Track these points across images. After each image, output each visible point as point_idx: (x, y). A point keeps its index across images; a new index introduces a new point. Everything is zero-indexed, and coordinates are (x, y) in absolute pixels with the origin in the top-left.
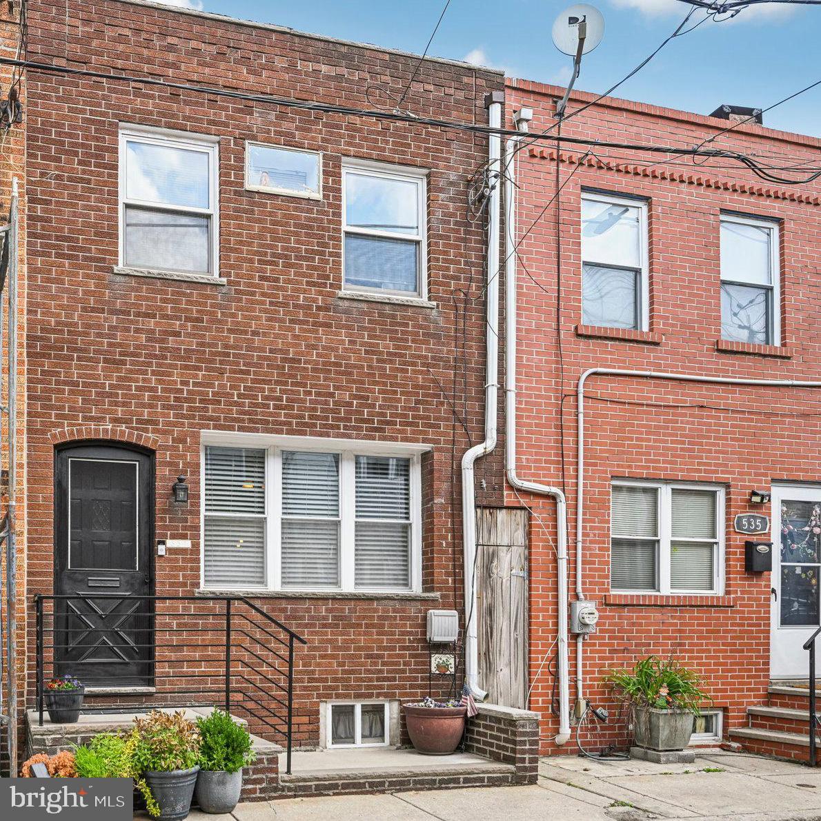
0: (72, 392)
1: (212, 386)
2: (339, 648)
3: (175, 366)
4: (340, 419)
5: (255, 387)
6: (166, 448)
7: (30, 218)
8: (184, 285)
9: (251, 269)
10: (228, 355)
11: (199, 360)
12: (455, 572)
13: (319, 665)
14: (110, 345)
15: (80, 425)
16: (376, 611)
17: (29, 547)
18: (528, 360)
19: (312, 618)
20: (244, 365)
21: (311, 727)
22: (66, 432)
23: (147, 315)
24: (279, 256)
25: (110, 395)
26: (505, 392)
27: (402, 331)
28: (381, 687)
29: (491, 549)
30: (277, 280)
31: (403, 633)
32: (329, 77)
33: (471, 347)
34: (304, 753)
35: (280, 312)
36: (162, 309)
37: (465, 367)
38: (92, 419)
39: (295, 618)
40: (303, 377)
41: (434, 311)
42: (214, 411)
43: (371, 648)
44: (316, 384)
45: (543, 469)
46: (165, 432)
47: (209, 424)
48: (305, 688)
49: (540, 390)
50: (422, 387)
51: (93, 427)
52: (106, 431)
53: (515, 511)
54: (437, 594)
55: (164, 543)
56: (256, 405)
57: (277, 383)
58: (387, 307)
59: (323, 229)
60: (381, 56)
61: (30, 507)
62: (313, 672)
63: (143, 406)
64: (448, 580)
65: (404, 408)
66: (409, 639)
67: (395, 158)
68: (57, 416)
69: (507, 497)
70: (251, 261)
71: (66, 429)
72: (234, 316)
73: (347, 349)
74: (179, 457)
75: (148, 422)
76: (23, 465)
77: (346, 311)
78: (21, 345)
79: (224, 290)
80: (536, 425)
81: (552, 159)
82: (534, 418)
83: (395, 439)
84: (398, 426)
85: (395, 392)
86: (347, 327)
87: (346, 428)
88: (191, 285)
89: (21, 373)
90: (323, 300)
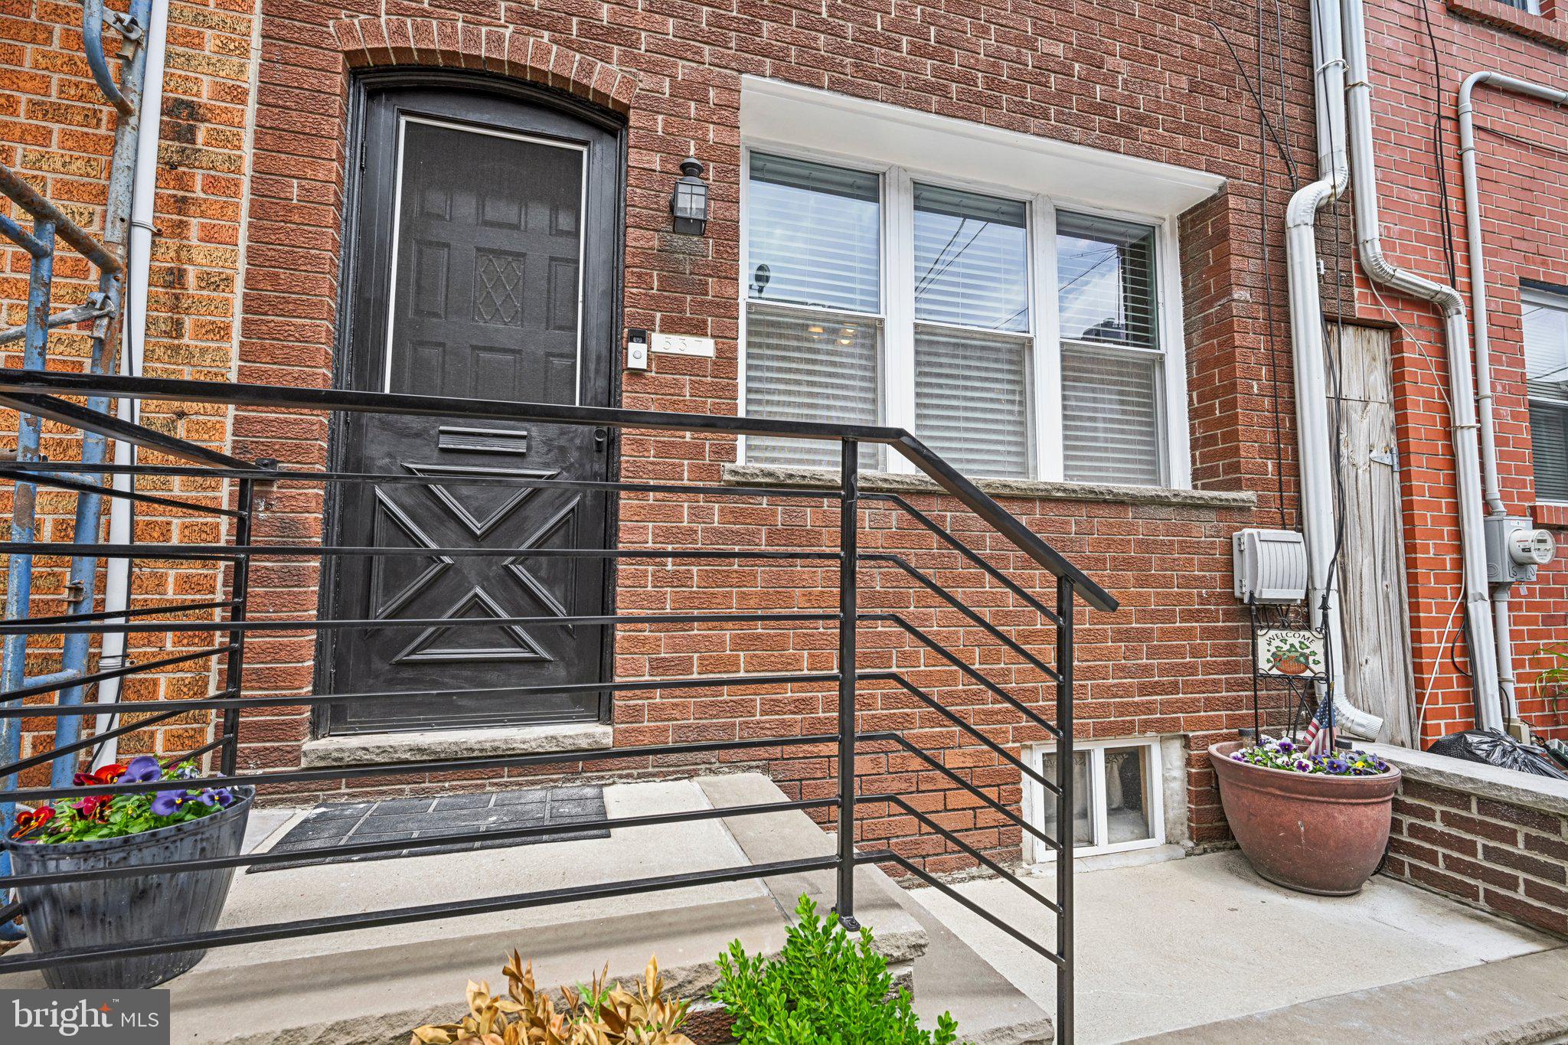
4: (1048, 97)
6: (656, 105)
12: (1278, 449)
16: (1132, 529)
19: (997, 543)
22: (384, 25)
26: (1350, 90)
28: (1148, 708)
31: (1187, 582)
42: (774, 34)
43: (1126, 616)
44: (998, 14)
45: (1414, 250)
46: (652, 66)
47: (761, 65)
49: (1398, 100)
50: (1201, 59)
51: (459, 23)
54: (1247, 495)
55: (643, 338)
56: (873, 38)
62: (1006, 675)
64: (1266, 465)
65: (1170, 95)
66: (1200, 595)
69: (1359, 300)
74: (687, 130)
75: (608, 35)
76: (246, 92)
80: (1397, 165)
82: (1393, 151)
83: (1158, 157)
84: (1161, 130)
85: (1153, 60)
87: (1060, 117)
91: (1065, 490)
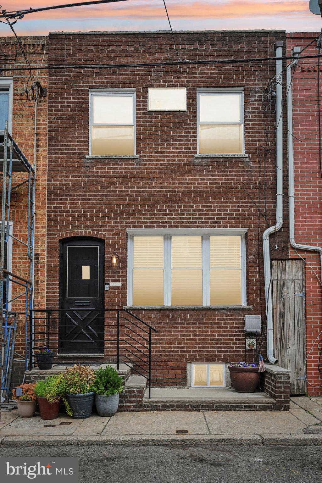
0: (66, 215)
1: (132, 207)
2: (197, 335)
3: (114, 199)
4: (196, 219)
5: (153, 206)
6: (110, 238)
7: (49, 138)
8: (118, 160)
9: (151, 149)
10: (139, 191)
11: (125, 195)
12: (261, 295)
14: (84, 192)
15: (70, 230)
18: (302, 179)
19: (182, 320)
20: (147, 196)
21: (182, 376)
22: (64, 234)
23: (101, 176)
24: (165, 141)
25: (84, 215)
26: (289, 198)
27: (229, 171)
28: (220, 356)
29: (282, 282)
31: (231, 328)
32: (190, 51)
33: (268, 175)
34: (178, 389)
35: (165, 168)
36: (108, 173)
37: (265, 186)
38: (76, 227)
39: (173, 320)
40: (177, 199)
41: (247, 159)
42: (132, 219)
43: (214, 335)
44: (184, 202)
45: (312, 237)
46: (109, 231)
47: (130, 226)
48: (179, 356)
49: (310, 194)
50: (241, 199)
51: (76, 231)
52: (82, 232)
53: (296, 261)
54: (251, 307)
55: (108, 284)
56: (154, 215)
57: (164, 203)
58: (221, 160)
60: (217, 35)
61: (48, 269)
62: (183, 347)
63: (99, 219)
64: (257, 299)
65: (231, 210)
66: (235, 331)
68: (60, 227)
69: (291, 254)
71: (64, 232)
72: (143, 172)
73: (199, 183)
74: (115, 242)
75: (101, 227)
76: (45, 250)
77: (199, 164)
78: (45, 196)
79: (138, 161)
80: (308, 214)
81: (315, 71)
82: (306, 210)
83: (226, 227)
84: (228, 220)
85: (226, 203)
86: (200, 172)
87: (199, 222)
88: (122, 160)
89: (45, 208)
90: (187, 159)
91: (198, 308)
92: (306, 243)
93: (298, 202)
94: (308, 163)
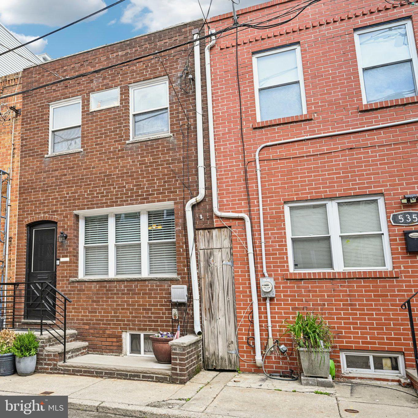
0: (31, 205)
1: (77, 192)
2: (130, 305)
3: (64, 188)
4: (128, 197)
5: (93, 190)
6: (61, 221)
8: (68, 155)
9: (92, 142)
10: (83, 179)
11: (73, 183)
12: (187, 265)
13: (120, 313)
14: (44, 184)
15: (33, 216)
16: (147, 286)
17: (16, 264)
18: (224, 149)
19: (117, 290)
20: (89, 182)
21: (118, 344)
22: (30, 220)
23: (56, 170)
24: (103, 134)
25: (43, 203)
26: (210, 168)
27: (156, 151)
28: (151, 325)
29: (209, 251)
30: (102, 144)
31: (161, 298)
33: (191, 150)
35: (103, 156)
36: (60, 167)
37: (188, 160)
38: (37, 213)
39: (110, 290)
40: (113, 182)
41: (172, 138)
42: (78, 202)
43: (146, 305)
44: (118, 183)
45: (237, 204)
46: (61, 214)
47: (76, 209)
48: (115, 324)
49: (232, 162)
50: (166, 175)
51: (37, 216)
52: (41, 217)
53: (223, 229)
54: (179, 277)
55: (59, 260)
56: (94, 197)
57: (102, 186)
58: (149, 142)
59: (120, 117)
60: (143, 38)
61: (17, 249)
62: (118, 316)
63: (53, 205)
64: (184, 269)
65: (158, 186)
66: (165, 301)
67: (151, 76)
68: (27, 214)
69: (216, 222)
70: (92, 139)
71: (29, 218)
72: (86, 162)
73: (131, 165)
74: (65, 224)
75: (55, 211)
76: (16, 234)
77: (131, 149)
78: (17, 191)
79: (82, 153)
80: (232, 181)
81: (233, 46)
82: (230, 178)
83: (154, 202)
84: (155, 195)
85: (154, 180)
86: (131, 155)
87: (131, 200)
88: (70, 155)
89: (17, 201)
90: (121, 147)
92: (231, 211)
93: (221, 171)
94: (230, 133)
